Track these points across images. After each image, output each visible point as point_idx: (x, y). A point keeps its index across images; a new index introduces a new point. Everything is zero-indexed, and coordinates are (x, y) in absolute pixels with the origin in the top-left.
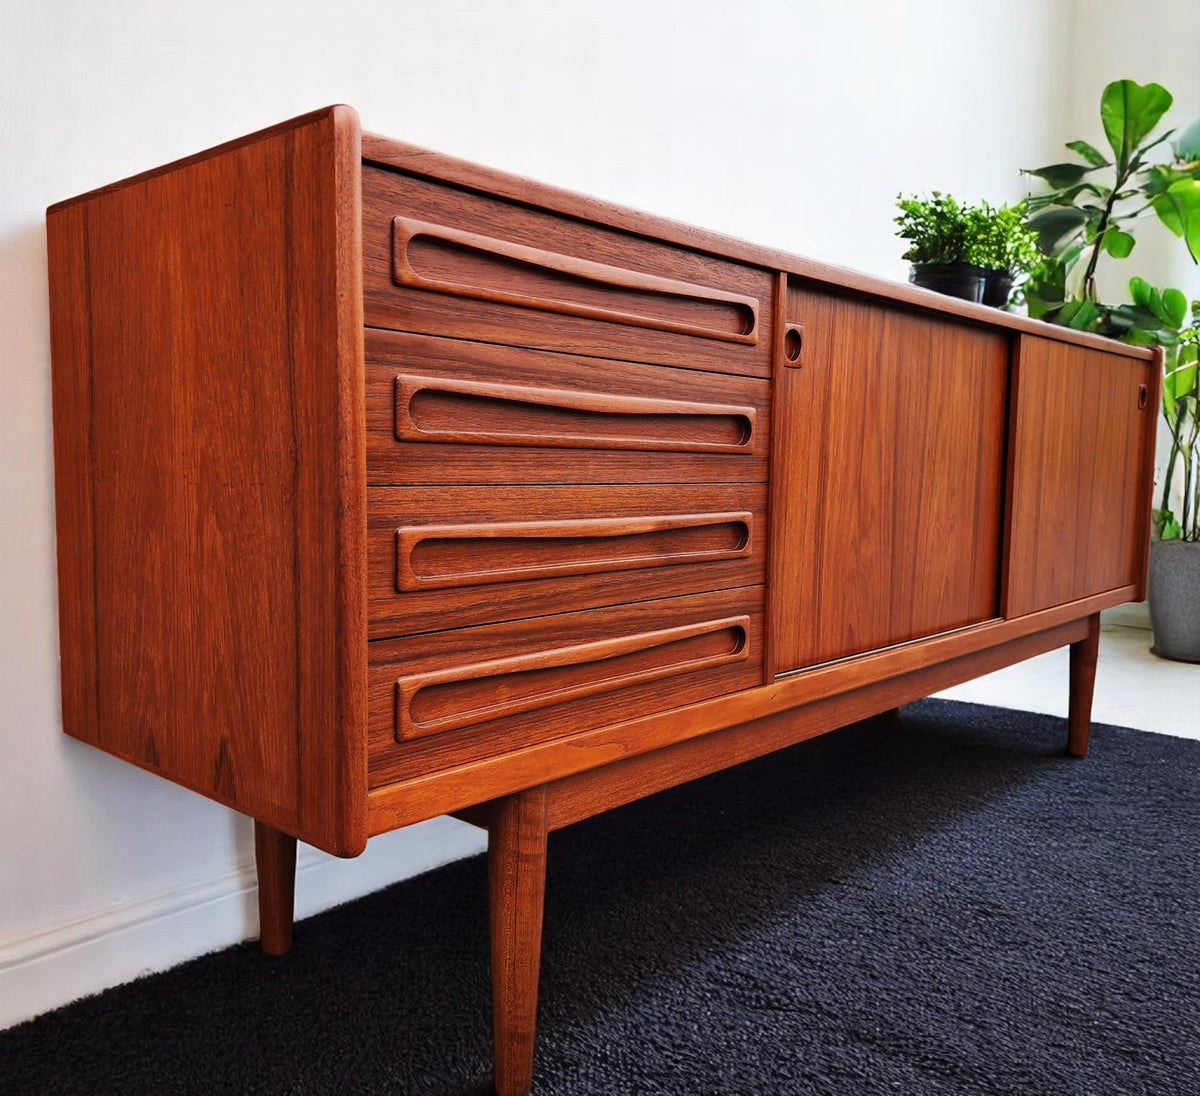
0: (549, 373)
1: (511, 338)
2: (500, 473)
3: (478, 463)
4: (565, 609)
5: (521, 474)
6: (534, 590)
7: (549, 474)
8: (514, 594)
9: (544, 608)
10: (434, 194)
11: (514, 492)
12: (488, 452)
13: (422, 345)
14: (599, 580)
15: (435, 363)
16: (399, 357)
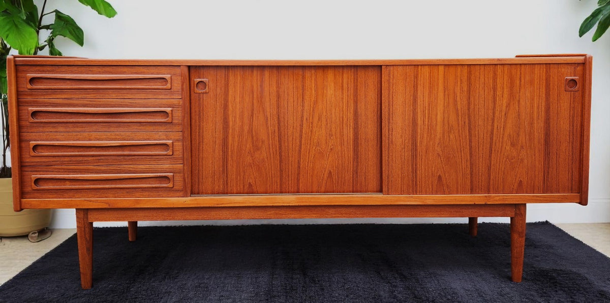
0: (77, 104)
1: (63, 97)
2: (61, 129)
3: (54, 127)
4: (86, 164)
5: (68, 130)
6: (74, 159)
7: (78, 129)
8: (67, 159)
9: (78, 164)
10: (38, 68)
11: (66, 134)
12: (57, 124)
13: (36, 101)
14: (99, 158)
15: (40, 105)
16: (30, 105)
